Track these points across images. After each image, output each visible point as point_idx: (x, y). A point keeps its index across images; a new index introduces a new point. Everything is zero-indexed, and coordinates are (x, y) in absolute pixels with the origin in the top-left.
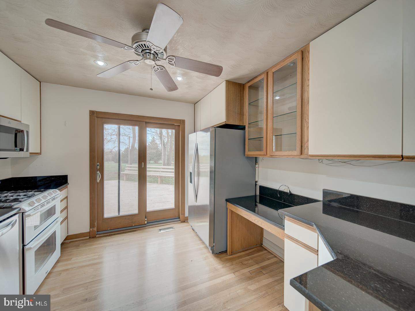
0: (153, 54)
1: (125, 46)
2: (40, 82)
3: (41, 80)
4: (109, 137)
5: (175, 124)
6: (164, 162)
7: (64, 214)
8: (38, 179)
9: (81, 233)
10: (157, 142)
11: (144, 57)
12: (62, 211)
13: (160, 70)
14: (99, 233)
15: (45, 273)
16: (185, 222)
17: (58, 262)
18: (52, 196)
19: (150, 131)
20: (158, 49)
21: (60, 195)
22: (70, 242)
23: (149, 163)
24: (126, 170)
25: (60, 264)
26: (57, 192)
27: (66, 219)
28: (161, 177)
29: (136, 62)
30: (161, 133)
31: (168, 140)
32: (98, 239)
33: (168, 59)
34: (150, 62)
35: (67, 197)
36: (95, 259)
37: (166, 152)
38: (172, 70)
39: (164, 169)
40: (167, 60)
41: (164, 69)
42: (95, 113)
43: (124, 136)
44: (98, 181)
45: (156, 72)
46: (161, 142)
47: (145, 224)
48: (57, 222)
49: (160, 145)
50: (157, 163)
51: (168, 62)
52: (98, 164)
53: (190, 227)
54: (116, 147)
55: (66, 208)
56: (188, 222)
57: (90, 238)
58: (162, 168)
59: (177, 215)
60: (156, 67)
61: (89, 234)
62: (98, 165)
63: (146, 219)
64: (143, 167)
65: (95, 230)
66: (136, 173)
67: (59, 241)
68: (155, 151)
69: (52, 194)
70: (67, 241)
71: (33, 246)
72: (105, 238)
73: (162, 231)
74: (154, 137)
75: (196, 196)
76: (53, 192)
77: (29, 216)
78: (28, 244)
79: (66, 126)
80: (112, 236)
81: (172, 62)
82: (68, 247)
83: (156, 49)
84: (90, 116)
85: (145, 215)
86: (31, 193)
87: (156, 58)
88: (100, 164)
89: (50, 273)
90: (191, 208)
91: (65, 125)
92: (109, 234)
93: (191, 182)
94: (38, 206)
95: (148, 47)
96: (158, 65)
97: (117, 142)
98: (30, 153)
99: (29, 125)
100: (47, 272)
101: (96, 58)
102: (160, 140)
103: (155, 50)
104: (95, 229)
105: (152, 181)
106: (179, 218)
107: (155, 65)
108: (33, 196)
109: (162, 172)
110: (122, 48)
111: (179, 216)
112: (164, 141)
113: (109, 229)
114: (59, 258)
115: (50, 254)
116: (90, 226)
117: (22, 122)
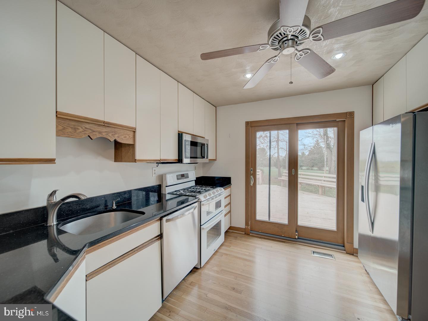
0: (291, 39)
1: (260, 47)
2: (216, 107)
3: (216, 106)
5: (337, 120)
7: (228, 208)
8: (216, 179)
9: (239, 228)
10: (322, 146)
11: (282, 48)
12: (225, 206)
13: (303, 55)
14: (252, 232)
15: (213, 250)
16: (353, 255)
17: (222, 245)
18: (219, 193)
20: (295, 28)
21: (225, 193)
22: (232, 232)
23: (312, 170)
24: (283, 176)
25: (223, 247)
26: (222, 190)
27: (229, 213)
28: (322, 187)
29: (274, 58)
30: (326, 134)
32: (251, 237)
33: (312, 35)
34: (289, 51)
35: (230, 195)
36: (245, 255)
38: (326, 48)
39: (327, 177)
40: (311, 37)
41: (309, 51)
42: (249, 123)
43: (283, 142)
44: (252, 184)
45: (299, 60)
47: (296, 239)
48: (222, 213)
50: (322, 170)
51: (313, 40)
52: (252, 169)
53: (362, 266)
55: (230, 203)
56: (357, 256)
57: (245, 234)
58: (325, 177)
59: (340, 241)
60: (298, 53)
61: (244, 230)
62: (252, 170)
63: (297, 234)
64: (293, 174)
66: (286, 179)
67: (223, 230)
68: (317, 157)
69: (218, 191)
70: (230, 230)
71: (206, 227)
72: (256, 239)
73: (315, 255)
74: (318, 141)
75: (373, 224)
76: (220, 189)
77: (203, 205)
78: (203, 225)
80: (262, 240)
81: (318, 36)
82: (230, 236)
83: (293, 31)
84: (246, 126)
85: (296, 229)
86: (208, 188)
87: (297, 42)
89: (216, 252)
90: (363, 238)
91: (230, 137)
92: (260, 236)
93: (363, 200)
94: (209, 199)
95: (284, 34)
96: (300, 51)
97: (276, 148)
98: (209, 160)
99: (208, 140)
100: (214, 250)
101: (244, 72)
103: (292, 33)
104: (249, 227)
105: (314, 191)
106: (344, 246)
107: (296, 52)
108: (209, 190)
109: (325, 181)
110: (258, 51)
111: (344, 244)
113: (260, 231)
114: (224, 242)
115: (218, 237)
116: (246, 224)
117: (205, 138)
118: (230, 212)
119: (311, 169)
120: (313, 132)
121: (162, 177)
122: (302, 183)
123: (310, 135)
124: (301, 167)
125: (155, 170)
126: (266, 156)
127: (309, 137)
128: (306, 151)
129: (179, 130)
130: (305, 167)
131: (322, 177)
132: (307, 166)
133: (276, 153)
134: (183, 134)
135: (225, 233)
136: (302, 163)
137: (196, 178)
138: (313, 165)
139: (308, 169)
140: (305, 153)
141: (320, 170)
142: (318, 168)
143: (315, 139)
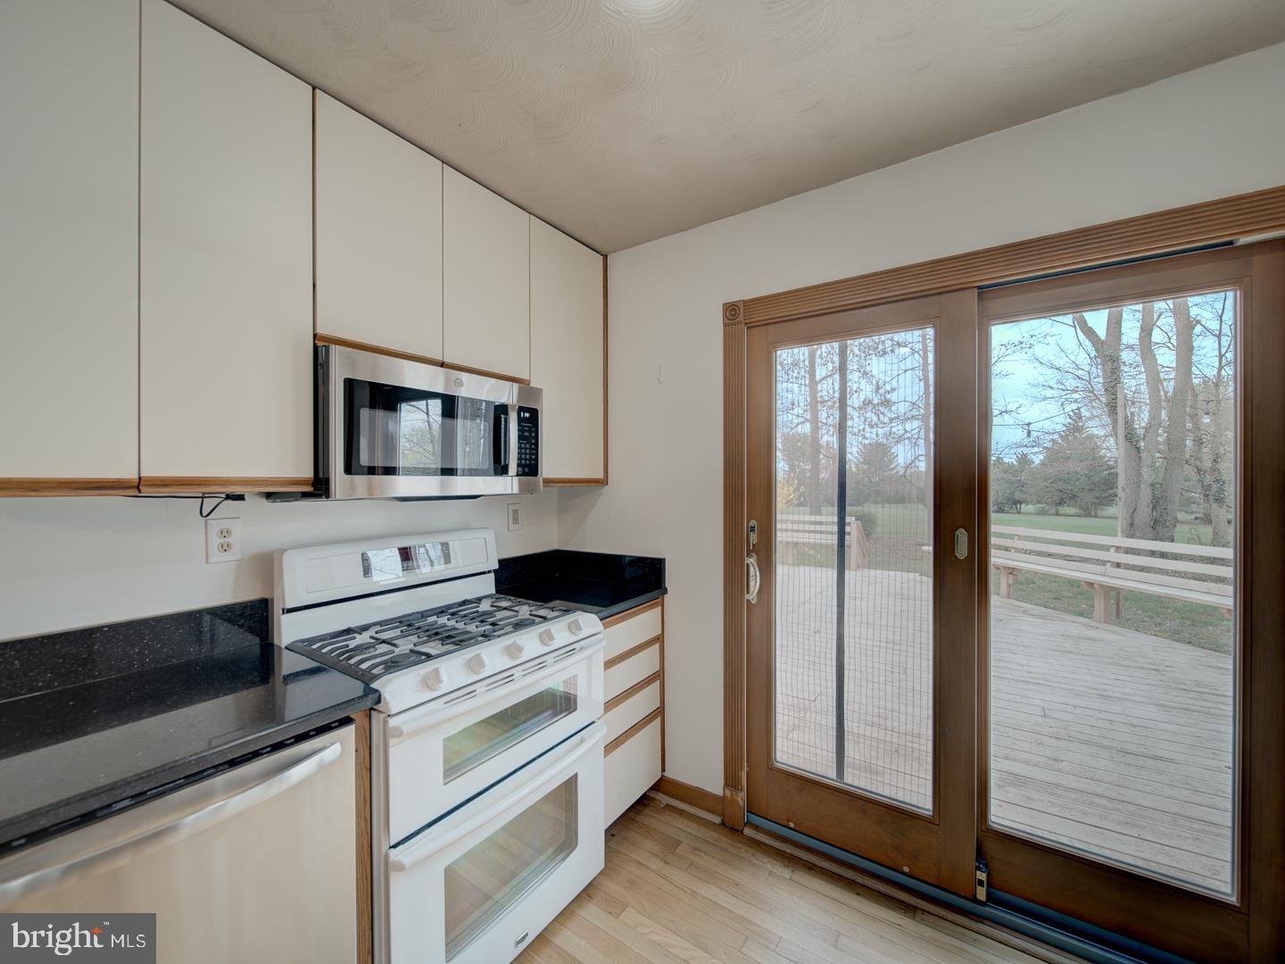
2: (605, 257)
3: (608, 252)
4: (900, 427)
6: (1132, 517)
7: (642, 702)
9: (698, 790)
10: (1094, 431)
12: (617, 700)
14: (752, 818)
18: (557, 644)
19: (1055, 386)
23: (1057, 514)
26: (581, 628)
27: (652, 719)
30: (1111, 388)
31: (1154, 417)
32: (744, 851)
35: (659, 639)
37: (1146, 472)
39: (1129, 551)
42: (742, 311)
44: (753, 597)
46: (1115, 427)
47: (977, 902)
49: (1112, 440)
50: (1096, 516)
52: (753, 523)
54: (921, 458)
55: (657, 679)
57: (723, 824)
58: (1118, 549)
61: (719, 807)
62: (752, 529)
63: (983, 876)
64: (960, 556)
65: (739, 799)
67: (595, 815)
68: (1079, 469)
74: (1079, 413)
78: (399, 844)
79: (659, 383)
84: (725, 325)
85: (979, 847)
88: (760, 525)
89: (538, 941)
91: (658, 378)
92: (790, 849)
100: (520, 942)
102: (1106, 419)
104: (741, 798)
109: (1118, 565)
112: (1128, 424)
113: (792, 825)
114: (601, 873)
115: (561, 857)
116: (726, 778)
117: (531, 385)
118: (660, 712)
119: (1054, 511)
120: (1062, 384)
121: (267, 565)
122: (1020, 570)
123: (1049, 393)
124: (1015, 504)
125: (224, 533)
126: (892, 470)
127: (1045, 399)
128: (1036, 449)
129: (320, 331)
130: (1029, 506)
131: (1107, 548)
132: (1039, 502)
133: (922, 458)
134: (333, 347)
135: (606, 831)
136: (1020, 490)
137: (500, 562)
138: (1062, 499)
139: (1042, 513)
140: (1031, 457)
141: (1088, 515)
142: (1081, 508)
143: (1069, 408)
